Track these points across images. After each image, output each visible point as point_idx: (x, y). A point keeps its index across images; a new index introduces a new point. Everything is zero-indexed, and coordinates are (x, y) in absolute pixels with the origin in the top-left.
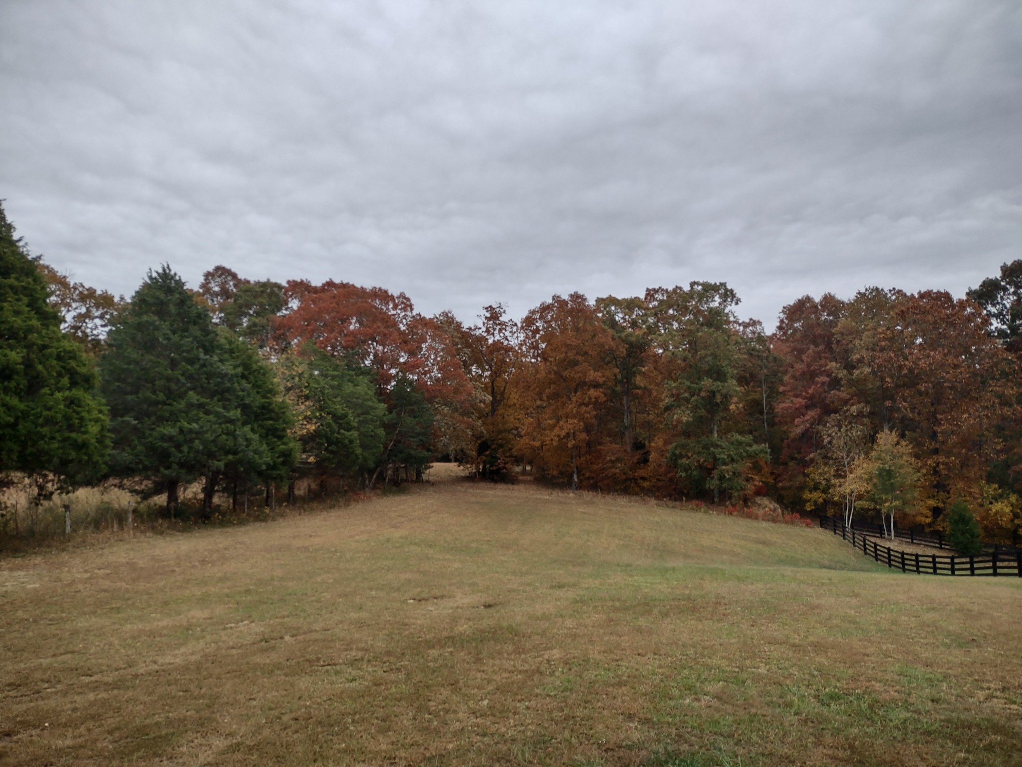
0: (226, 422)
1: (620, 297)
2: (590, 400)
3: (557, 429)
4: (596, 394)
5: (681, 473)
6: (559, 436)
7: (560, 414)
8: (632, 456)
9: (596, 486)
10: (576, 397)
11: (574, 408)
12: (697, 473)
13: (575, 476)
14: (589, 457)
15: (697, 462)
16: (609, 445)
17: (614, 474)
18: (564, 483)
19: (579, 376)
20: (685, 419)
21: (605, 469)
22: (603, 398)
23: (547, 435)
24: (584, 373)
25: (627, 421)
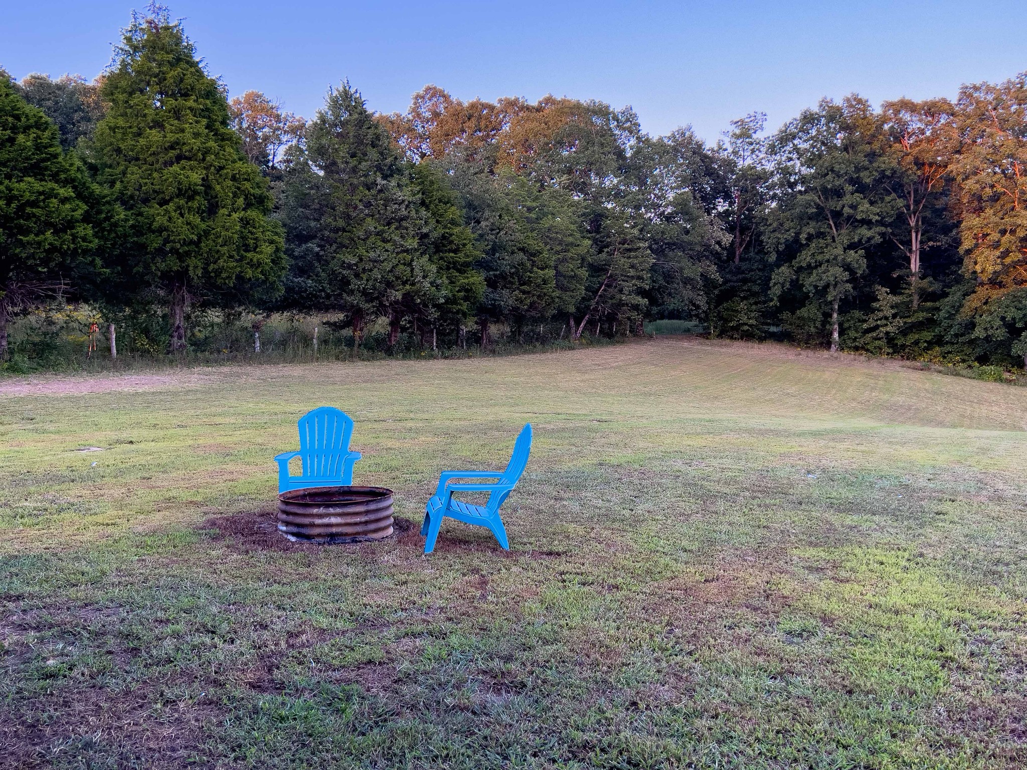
0: (404, 251)
2: (860, 241)
3: (813, 278)
4: (869, 234)
5: (979, 333)
6: (816, 287)
7: (819, 258)
8: (915, 312)
9: (863, 348)
10: (844, 236)
11: (839, 251)
12: (1000, 334)
13: (836, 335)
14: (857, 314)
15: (1003, 319)
16: (885, 298)
17: (887, 333)
18: (821, 344)
19: (847, 210)
20: (990, 269)
21: (877, 327)
22: (878, 239)
23: (803, 285)
24: (854, 207)
25: (915, 265)
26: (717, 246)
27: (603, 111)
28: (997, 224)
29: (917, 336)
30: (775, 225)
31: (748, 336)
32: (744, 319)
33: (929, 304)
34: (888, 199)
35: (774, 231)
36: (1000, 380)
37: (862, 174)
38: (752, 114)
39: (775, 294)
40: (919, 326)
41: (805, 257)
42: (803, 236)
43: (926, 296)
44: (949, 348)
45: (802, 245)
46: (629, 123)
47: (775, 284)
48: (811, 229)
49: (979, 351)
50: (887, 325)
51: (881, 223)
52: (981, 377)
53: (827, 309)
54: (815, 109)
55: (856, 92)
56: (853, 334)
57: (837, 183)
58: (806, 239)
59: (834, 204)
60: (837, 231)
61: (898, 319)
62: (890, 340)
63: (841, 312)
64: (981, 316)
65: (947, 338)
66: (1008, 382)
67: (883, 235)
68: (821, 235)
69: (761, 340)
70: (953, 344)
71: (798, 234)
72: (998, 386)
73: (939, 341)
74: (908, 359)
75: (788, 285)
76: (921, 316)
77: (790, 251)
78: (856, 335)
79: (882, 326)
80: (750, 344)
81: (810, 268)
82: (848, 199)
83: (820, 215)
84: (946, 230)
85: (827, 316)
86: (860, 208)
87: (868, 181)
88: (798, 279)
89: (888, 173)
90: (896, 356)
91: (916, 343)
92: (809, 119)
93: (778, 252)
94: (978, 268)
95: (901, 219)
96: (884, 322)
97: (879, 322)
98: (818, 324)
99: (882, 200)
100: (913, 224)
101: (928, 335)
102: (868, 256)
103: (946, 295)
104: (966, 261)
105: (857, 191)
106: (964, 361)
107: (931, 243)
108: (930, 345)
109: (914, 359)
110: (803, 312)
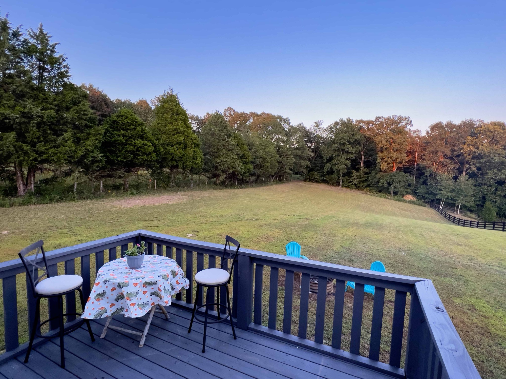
1: (364, 120)
2: (349, 158)
3: (336, 167)
4: (352, 156)
5: (380, 184)
6: (337, 170)
7: (338, 162)
8: (362, 178)
9: (348, 187)
10: (344, 156)
11: (344, 160)
12: (386, 185)
13: (341, 183)
14: (347, 177)
15: (387, 181)
16: (355, 173)
17: (355, 183)
18: (337, 185)
19: (346, 150)
20: (385, 168)
21: (352, 181)
22: (354, 158)
23: (333, 169)
24: (348, 148)
25: (362, 164)
26: (310, 157)
27: (281, 118)
28: (387, 156)
29: (363, 184)
30: (326, 152)
31: (317, 182)
32: (316, 177)
33: (366, 176)
34: (357, 147)
35: (326, 154)
36: (386, 198)
37: (351, 140)
38: (320, 121)
39: (325, 171)
40: (363, 181)
41: (334, 161)
42: (334, 156)
43: (366, 173)
44: (371, 188)
45: (333, 158)
46: (287, 121)
47: (326, 168)
48: (336, 154)
49: (379, 189)
51: (355, 153)
52: (381, 197)
53: (338, 175)
54: (338, 121)
55: (349, 117)
56: (345, 183)
57: (344, 142)
59: (342, 147)
61: (358, 179)
62: (356, 185)
63: (343, 176)
64: (381, 180)
65: (371, 185)
66: (388, 198)
68: (338, 156)
69: (320, 183)
71: (333, 155)
72: (385, 199)
73: (369, 186)
74: (360, 190)
75: (329, 169)
76: (364, 179)
77: (330, 159)
78: (347, 183)
80: (318, 184)
81: (335, 165)
82: (346, 146)
83: (339, 150)
84: (371, 156)
85: (339, 177)
86: (350, 149)
88: (332, 167)
89: (358, 140)
90: (357, 189)
91: (362, 186)
92: (337, 123)
93: (327, 159)
94: (381, 167)
95: (360, 152)
96: (354, 180)
98: (337, 180)
99: (355, 147)
100: (362, 153)
101: (366, 184)
102: (351, 162)
103: (370, 173)
104: (378, 165)
105: (349, 144)
106: (375, 192)
107: (367, 159)
108: (366, 187)
109: (362, 190)
110: (333, 176)
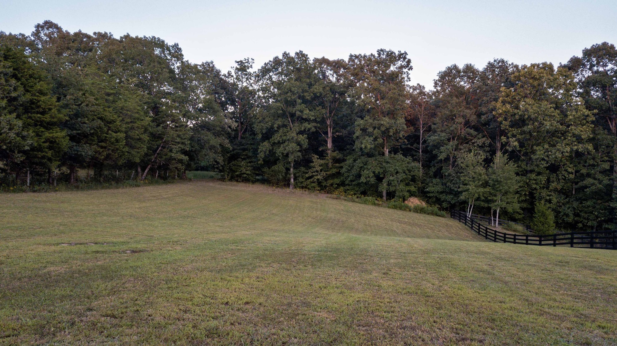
2: (305, 130)
3: (281, 149)
4: (309, 126)
5: (363, 179)
6: (283, 153)
7: (284, 138)
8: (331, 168)
9: (306, 187)
10: (296, 127)
11: (294, 135)
12: (373, 180)
13: (292, 180)
14: (303, 169)
15: (374, 172)
17: (318, 179)
18: (285, 185)
19: (298, 113)
20: (369, 146)
21: (313, 176)
22: (313, 130)
23: (275, 153)
24: (301, 112)
25: (330, 145)
26: (229, 129)
27: (161, 44)
29: (332, 181)
30: (260, 119)
31: (246, 180)
32: (244, 171)
33: (337, 165)
34: (318, 109)
35: (260, 122)
36: (374, 204)
37: (305, 94)
38: (247, 58)
39: (261, 157)
40: (333, 176)
41: (276, 138)
42: (276, 126)
43: (336, 161)
44: (347, 187)
45: (275, 131)
46: (177, 52)
47: (261, 152)
48: (279, 122)
49: (362, 189)
50: (317, 175)
51: (315, 121)
52: (365, 202)
53: (288, 166)
54: (281, 57)
55: (302, 50)
56: (301, 179)
57: (293, 98)
58: (277, 128)
59: (291, 109)
60: (292, 124)
61: (323, 172)
62: (319, 183)
63: (295, 168)
64: (364, 171)
65: (347, 182)
66: (378, 205)
67: (315, 127)
68: (285, 126)
69: (253, 182)
70: (349, 185)
71: (273, 124)
73: (343, 184)
74: (328, 193)
75: (268, 153)
76: (334, 171)
77: (269, 133)
78: (303, 180)
79: (315, 176)
80: (247, 185)
81: (279, 143)
82: (298, 107)
83: (283, 115)
84: (344, 127)
85: (288, 169)
86: (305, 112)
87: (308, 98)
88: (273, 149)
89: (318, 95)
90: (322, 191)
91: (332, 185)
93: (262, 134)
94: (363, 146)
95: (323, 120)
96: (316, 173)
97: (314, 174)
98: (283, 175)
99: (315, 109)
100: (328, 123)
101: (337, 181)
102: (308, 138)
103: (344, 160)
104: (356, 142)
105: (303, 103)
106: (355, 194)
107: (337, 134)
108: (339, 185)
109: (331, 193)
110: (275, 168)
